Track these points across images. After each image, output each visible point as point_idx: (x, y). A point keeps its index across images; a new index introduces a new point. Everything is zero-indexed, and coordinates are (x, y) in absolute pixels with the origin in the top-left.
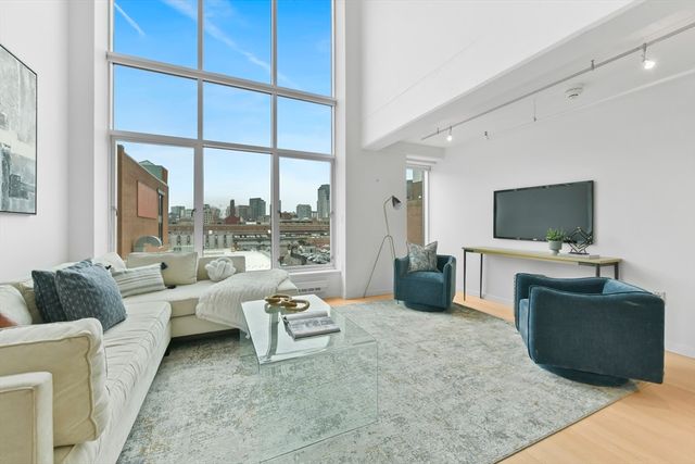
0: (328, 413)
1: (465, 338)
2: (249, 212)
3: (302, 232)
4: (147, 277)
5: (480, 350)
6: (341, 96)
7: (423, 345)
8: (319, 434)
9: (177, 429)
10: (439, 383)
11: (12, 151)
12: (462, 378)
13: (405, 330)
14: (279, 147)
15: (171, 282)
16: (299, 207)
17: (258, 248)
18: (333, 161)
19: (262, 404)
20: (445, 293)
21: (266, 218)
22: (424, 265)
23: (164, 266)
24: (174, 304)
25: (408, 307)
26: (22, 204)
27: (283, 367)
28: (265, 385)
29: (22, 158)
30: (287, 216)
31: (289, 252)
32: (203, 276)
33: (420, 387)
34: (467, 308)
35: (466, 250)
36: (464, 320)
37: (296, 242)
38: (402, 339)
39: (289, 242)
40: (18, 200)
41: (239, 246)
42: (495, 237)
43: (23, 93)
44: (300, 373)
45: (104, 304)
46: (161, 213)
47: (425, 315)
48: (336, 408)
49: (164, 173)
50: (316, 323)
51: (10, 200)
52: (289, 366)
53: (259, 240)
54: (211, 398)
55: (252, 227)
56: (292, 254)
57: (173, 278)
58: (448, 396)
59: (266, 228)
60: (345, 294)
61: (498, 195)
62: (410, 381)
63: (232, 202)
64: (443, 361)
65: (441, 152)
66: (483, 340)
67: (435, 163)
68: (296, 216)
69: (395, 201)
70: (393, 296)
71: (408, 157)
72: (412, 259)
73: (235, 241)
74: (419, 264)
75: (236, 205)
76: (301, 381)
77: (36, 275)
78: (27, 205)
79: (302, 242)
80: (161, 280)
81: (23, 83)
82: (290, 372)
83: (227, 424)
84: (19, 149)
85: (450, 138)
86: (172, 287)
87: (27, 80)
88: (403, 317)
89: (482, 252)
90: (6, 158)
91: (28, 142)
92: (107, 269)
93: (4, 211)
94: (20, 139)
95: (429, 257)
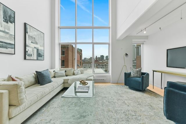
0: (84, 114)
1: (144, 102)
2: (100, 59)
4: (62, 73)
5: (147, 108)
6: (111, 26)
7: (126, 102)
8: (78, 119)
9: (53, 108)
10: (123, 115)
11: (39, 48)
12: (133, 116)
13: (123, 95)
14: (94, 42)
15: (67, 75)
17: (101, 68)
18: (109, 44)
19: (72, 107)
20: (141, 85)
21: (104, 60)
22: (135, 75)
23: (66, 71)
24: (64, 80)
25: (129, 88)
26: (41, 58)
27: (82, 99)
28: (76, 102)
29: (41, 50)
32: (74, 74)
33: (115, 115)
34: (152, 92)
35: (154, 71)
36: (148, 96)
38: (120, 98)
40: (40, 58)
41: (98, 67)
42: (167, 66)
43: (41, 37)
44: (85, 101)
45: (45, 78)
46: (81, 59)
47: (134, 92)
48: (87, 113)
49: (81, 50)
50: (83, 89)
52: (83, 99)
53: (103, 66)
54: (63, 103)
55: (101, 63)
57: (67, 74)
58: (123, 120)
59: (104, 63)
60: (111, 82)
61: (168, 51)
62: (114, 112)
63: (96, 56)
64: (130, 108)
65: (147, 37)
66: (152, 104)
67: (145, 41)
69: (127, 55)
70: (124, 84)
71: (133, 40)
72: (132, 73)
73: (97, 66)
74: (134, 75)
75: (97, 57)
76: (84, 104)
77: (36, 72)
78: (42, 58)
80: (65, 74)
82: (83, 101)
83: (61, 110)
84: (40, 48)
85: (145, 32)
86: (67, 76)
87: (42, 35)
88: (126, 91)
89: (162, 73)
90: (38, 50)
91: (42, 46)
92: (54, 71)
93: (37, 60)
94: (40, 46)
95: (138, 73)
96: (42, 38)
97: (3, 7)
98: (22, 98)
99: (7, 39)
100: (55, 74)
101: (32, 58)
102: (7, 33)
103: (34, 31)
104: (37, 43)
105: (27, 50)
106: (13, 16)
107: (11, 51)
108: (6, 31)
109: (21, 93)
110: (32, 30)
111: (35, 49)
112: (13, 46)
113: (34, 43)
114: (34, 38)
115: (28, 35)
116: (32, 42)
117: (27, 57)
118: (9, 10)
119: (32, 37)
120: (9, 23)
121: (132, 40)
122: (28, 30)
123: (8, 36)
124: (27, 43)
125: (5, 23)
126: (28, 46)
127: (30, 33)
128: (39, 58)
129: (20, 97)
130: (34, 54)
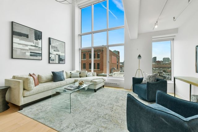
3: (165, 68)
11: (60, 55)
15: (81, 76)
16: (164, 59)
20: (146, 94)
23: (80, 73)
24: (75, 80)
30: (159, 62)
31: (159, 74)
35: (175, 78)
37: (162, 71)
39: (159, 71)
46: (118, 62)
49: (118, 52)
50: (72, 87)
51: (60, 62)
56: (160, 75)
60: (124, 87)
68: (162, 62)
72: (144, 79)
74: (145, 81)
78: (63, 62)
79: (164, 71)
80: (79, 76)
81: (62, 45)
85: (156, 27)
87: (63, 44)
90: (59, 56)
91: (63, 53)
92: (70, 73)
93: (59, 63)
94: (62, 53)
95: (151, 78)
96: (63, 46)
97: (35, 31)
98: (31, 86)
99: (37, 50)
100: (71, 74)
101: (54, 62)
102: (37, 47)
103: (56, 42)
104: (58, 51)
105: (50, 57)
106: (40, 35)
107: (39, 58)
108: (37, 45)
109: (30, 83)
110: (54, 42)
111: (57, 55)
112: (40, 55)
113: (56, 51)
114: (56, 47)
115: (52, 46)
116: (54, 51)
117: (51, 62)
118: (38, 32)
119: (54, 47)
120: (38, 40)
121: (152, 37)
122: (51, 42)
123: (37, 48)
124: (50, 52)
125: (36, 41)
126: (51, 54)
127: (53, 44)
128: (61, 62)
129: (30, 85)
130: (56, 59)
